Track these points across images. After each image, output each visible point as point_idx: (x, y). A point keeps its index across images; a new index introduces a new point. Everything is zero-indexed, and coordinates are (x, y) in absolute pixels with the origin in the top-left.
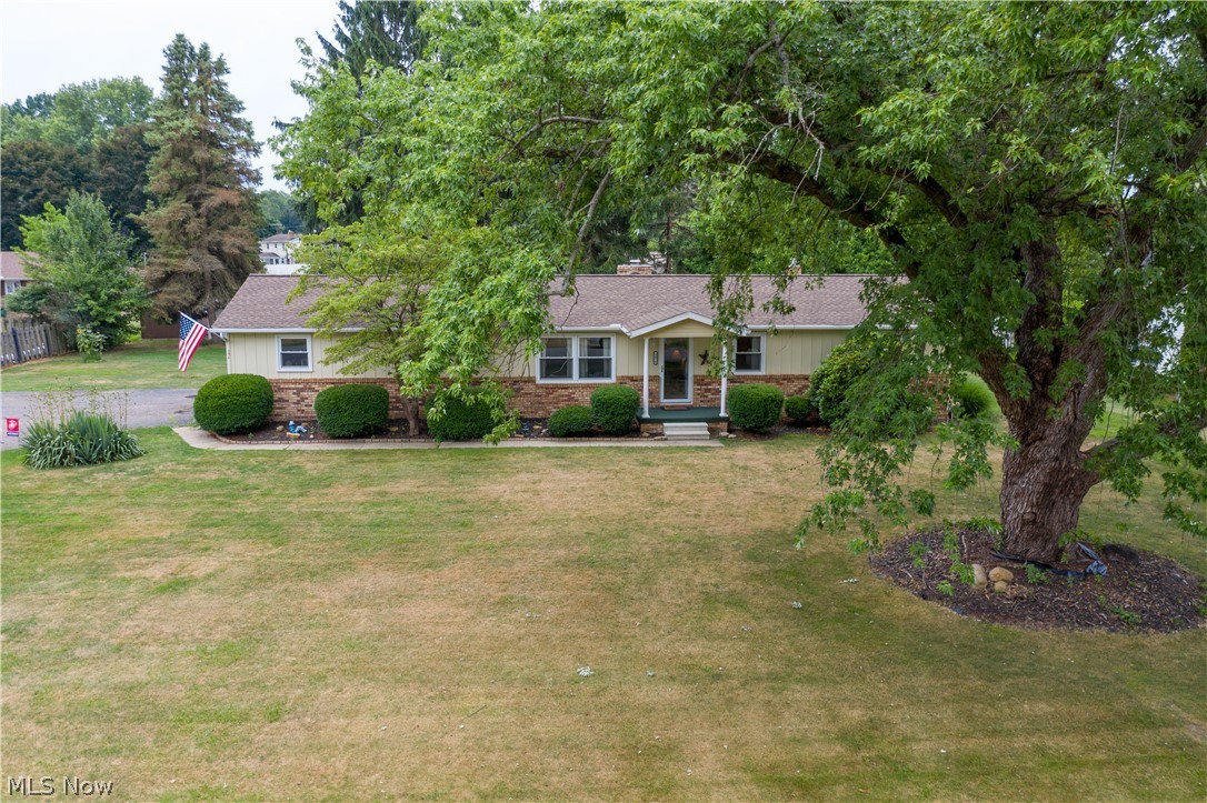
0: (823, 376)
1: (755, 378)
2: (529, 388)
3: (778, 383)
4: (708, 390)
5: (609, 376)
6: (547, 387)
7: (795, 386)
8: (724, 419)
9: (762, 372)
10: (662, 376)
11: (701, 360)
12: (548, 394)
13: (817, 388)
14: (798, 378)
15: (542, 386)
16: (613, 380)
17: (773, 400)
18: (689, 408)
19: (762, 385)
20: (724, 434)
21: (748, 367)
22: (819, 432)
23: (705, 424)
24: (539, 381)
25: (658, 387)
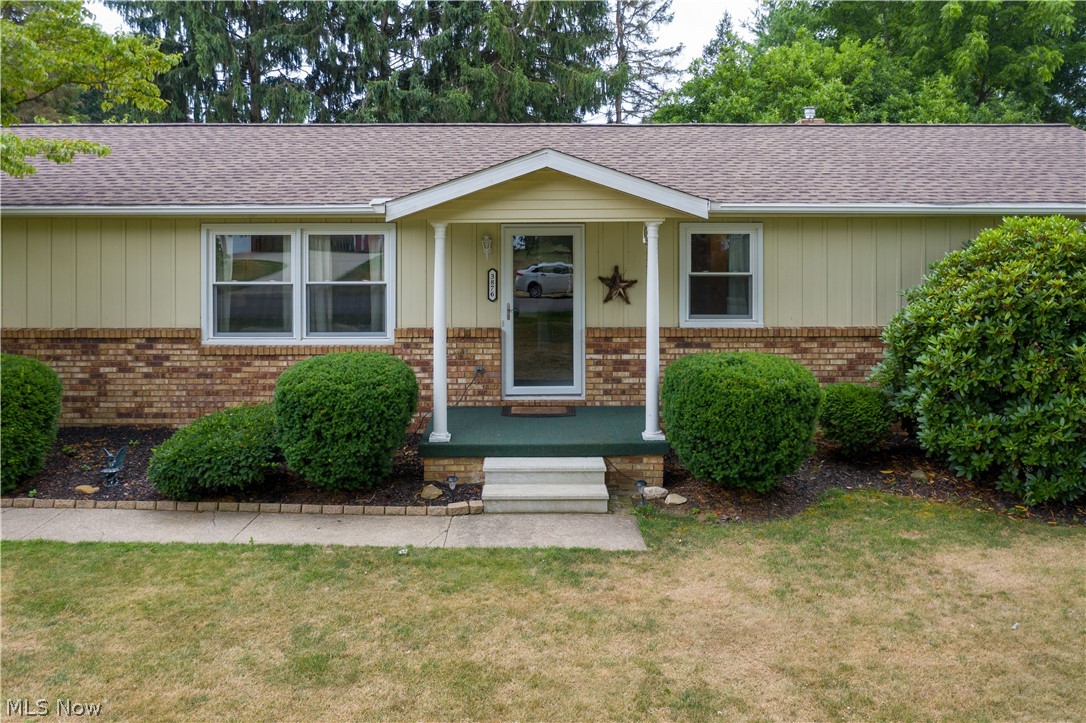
0: (922, 330)
1: (739, 336)
2: (183, 356)
3: (797, 348)
4: (622, 365)
5: (381, 328)
6: (225, 354)
7: (839, 356)
8: (652, 449)
9: (756, 321)
10: (508, 328)
11: (603, 290)
12: (230, 370)
13: (907, 361)
14: (845, 335)
15: (213, 352)
16: (388, 338)
17: (791, 401)
18: (571, 410)
19: (755, 356)
20: (653, 491)
21: (720, 308)
22: (917, 486)
23: (598, 463)
24: (210, 339)
25: (500, 357)
